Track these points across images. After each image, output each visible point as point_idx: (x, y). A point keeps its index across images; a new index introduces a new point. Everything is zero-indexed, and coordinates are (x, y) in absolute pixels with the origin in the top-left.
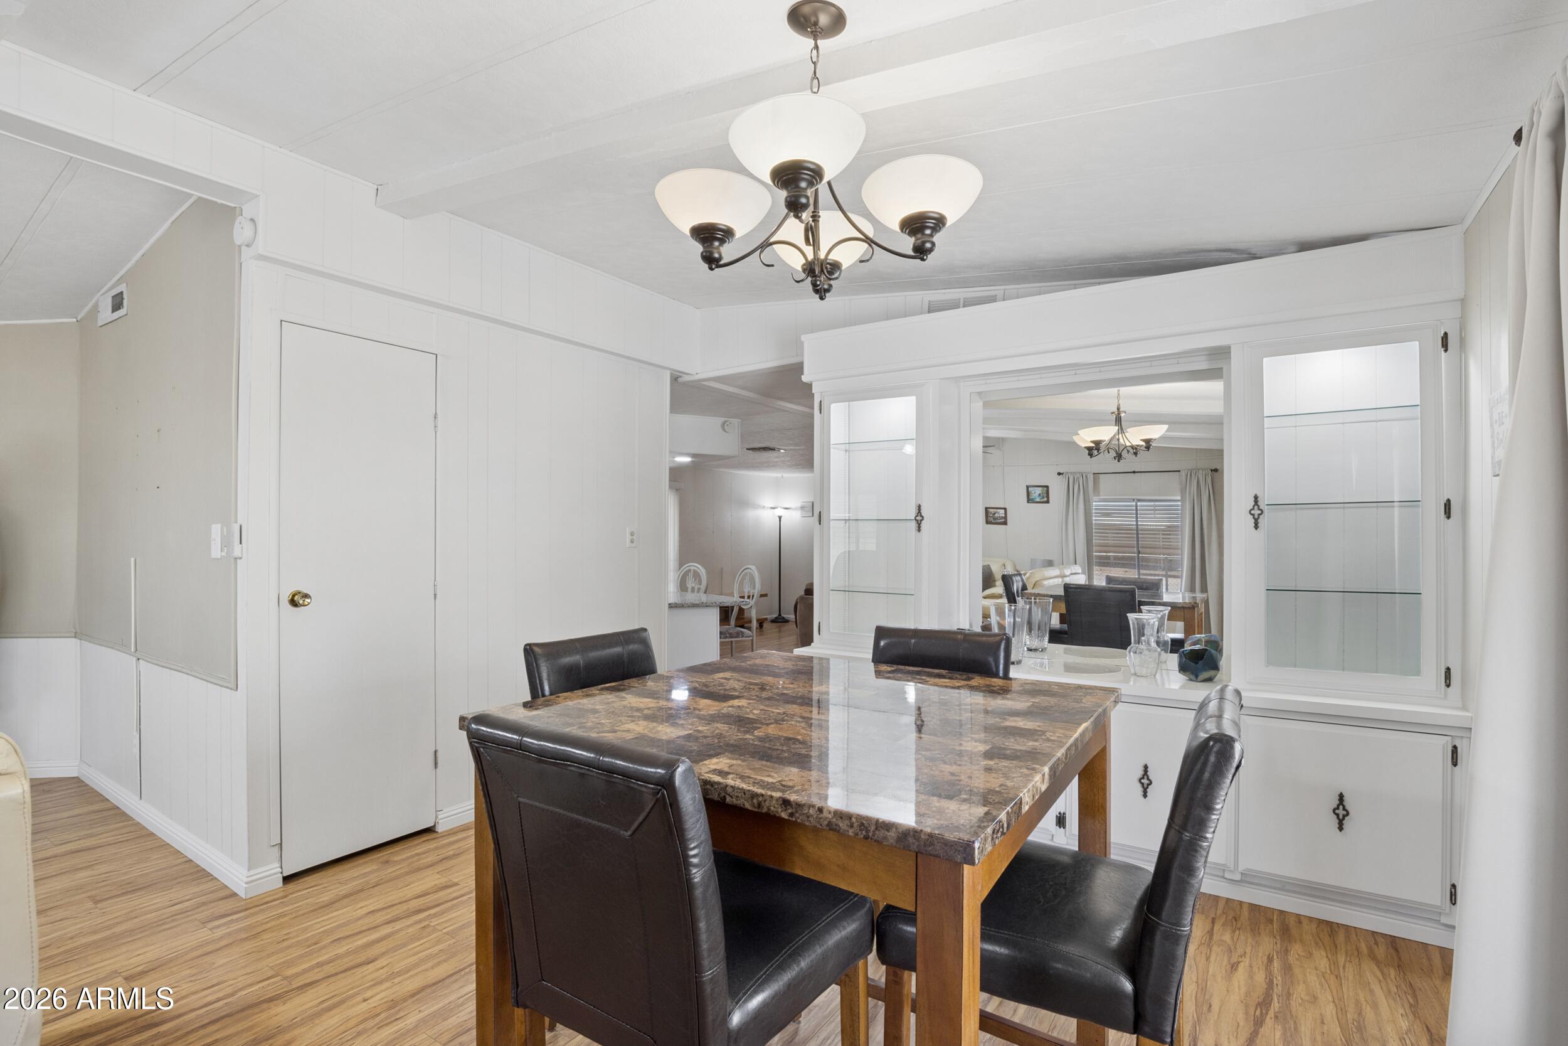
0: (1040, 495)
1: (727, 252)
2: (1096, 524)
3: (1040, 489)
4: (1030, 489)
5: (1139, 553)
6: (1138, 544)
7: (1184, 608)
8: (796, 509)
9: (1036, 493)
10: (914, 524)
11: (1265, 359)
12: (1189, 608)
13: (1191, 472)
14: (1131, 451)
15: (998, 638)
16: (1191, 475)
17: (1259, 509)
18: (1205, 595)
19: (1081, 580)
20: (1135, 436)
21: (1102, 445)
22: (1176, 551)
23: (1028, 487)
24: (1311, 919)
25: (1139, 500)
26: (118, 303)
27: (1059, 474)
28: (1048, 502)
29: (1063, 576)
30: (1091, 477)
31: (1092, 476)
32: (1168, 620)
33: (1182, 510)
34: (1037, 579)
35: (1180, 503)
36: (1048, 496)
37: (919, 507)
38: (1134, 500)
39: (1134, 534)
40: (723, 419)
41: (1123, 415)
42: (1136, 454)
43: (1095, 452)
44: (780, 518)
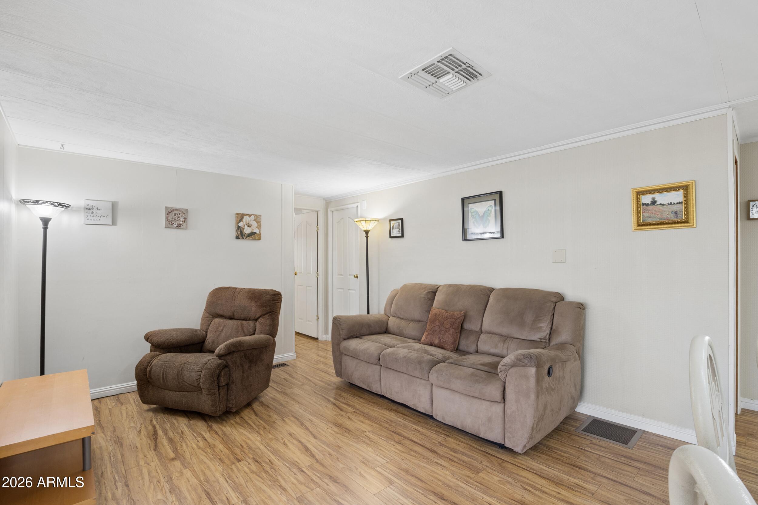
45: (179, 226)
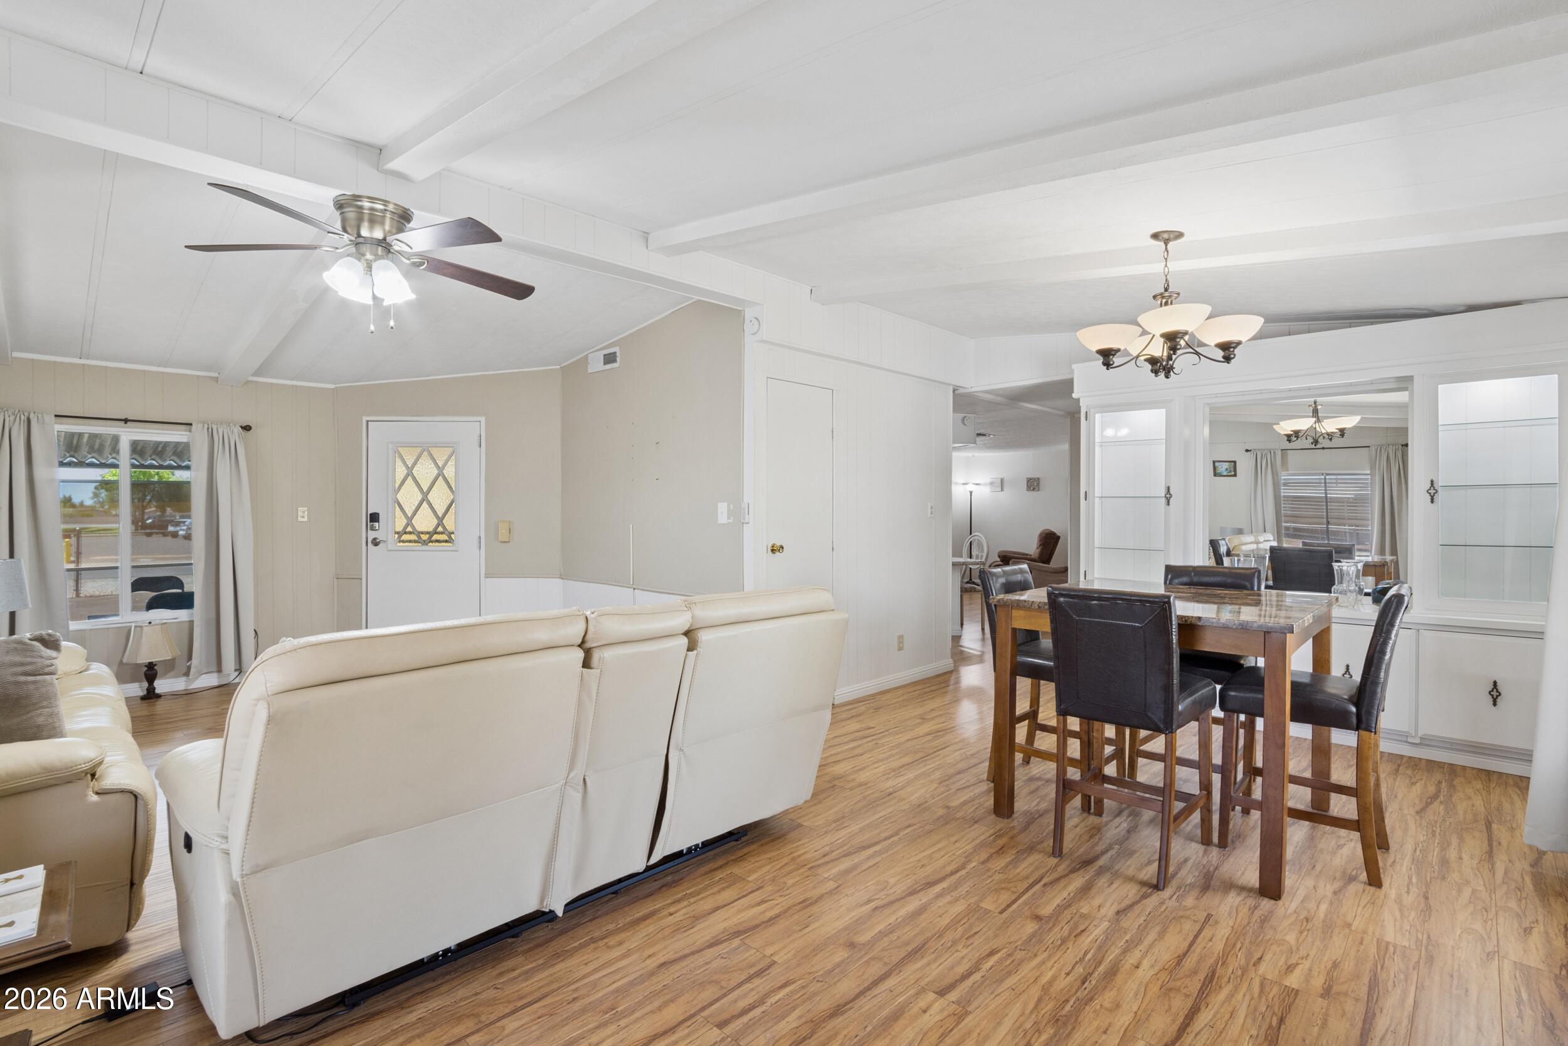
0: (1227, 469)
1: (1117, 360)
2: (1284, 497)
3: (1227, 463)
4: (1217, 464)
5: (1328, 523)
6: (1327, 515)
7: (1375, 566)
8: (985, 484)
9: (1223, 468)
10: (1164, 500)
11: (1440, 386)
12: (1380, 566)
13: (1381, 447)
14: (1327, 437)
15: (1253, 571)
16: (1381, 450)
17: (1434, 489)
18: (1394, 557)
19: (1275, 544)
20: (1330, 426)
21: (1301, 434)
22: (1366, 522)
23: (1214, 462)
24: (1473, 768)
25: (1327, 474)
26: (610, 359)
27: (1247, 451)
28: (1235, 475)
29: (1258, 543)
30: (1279, 454)
31: (1280, 452)
32: (1363, 575)
33: (1371, 483)
34: (1236, 544)
35: (1369, 477)
36: (1235, 471)
37: (1169, 488)
38: (1323, 474)
39: (1323, 505)
40: (964, 415)
41: (1319, 407)
42: (1331, 439)
43: (1294, 439)
44: (971, 493)
45: (1034, 489)
